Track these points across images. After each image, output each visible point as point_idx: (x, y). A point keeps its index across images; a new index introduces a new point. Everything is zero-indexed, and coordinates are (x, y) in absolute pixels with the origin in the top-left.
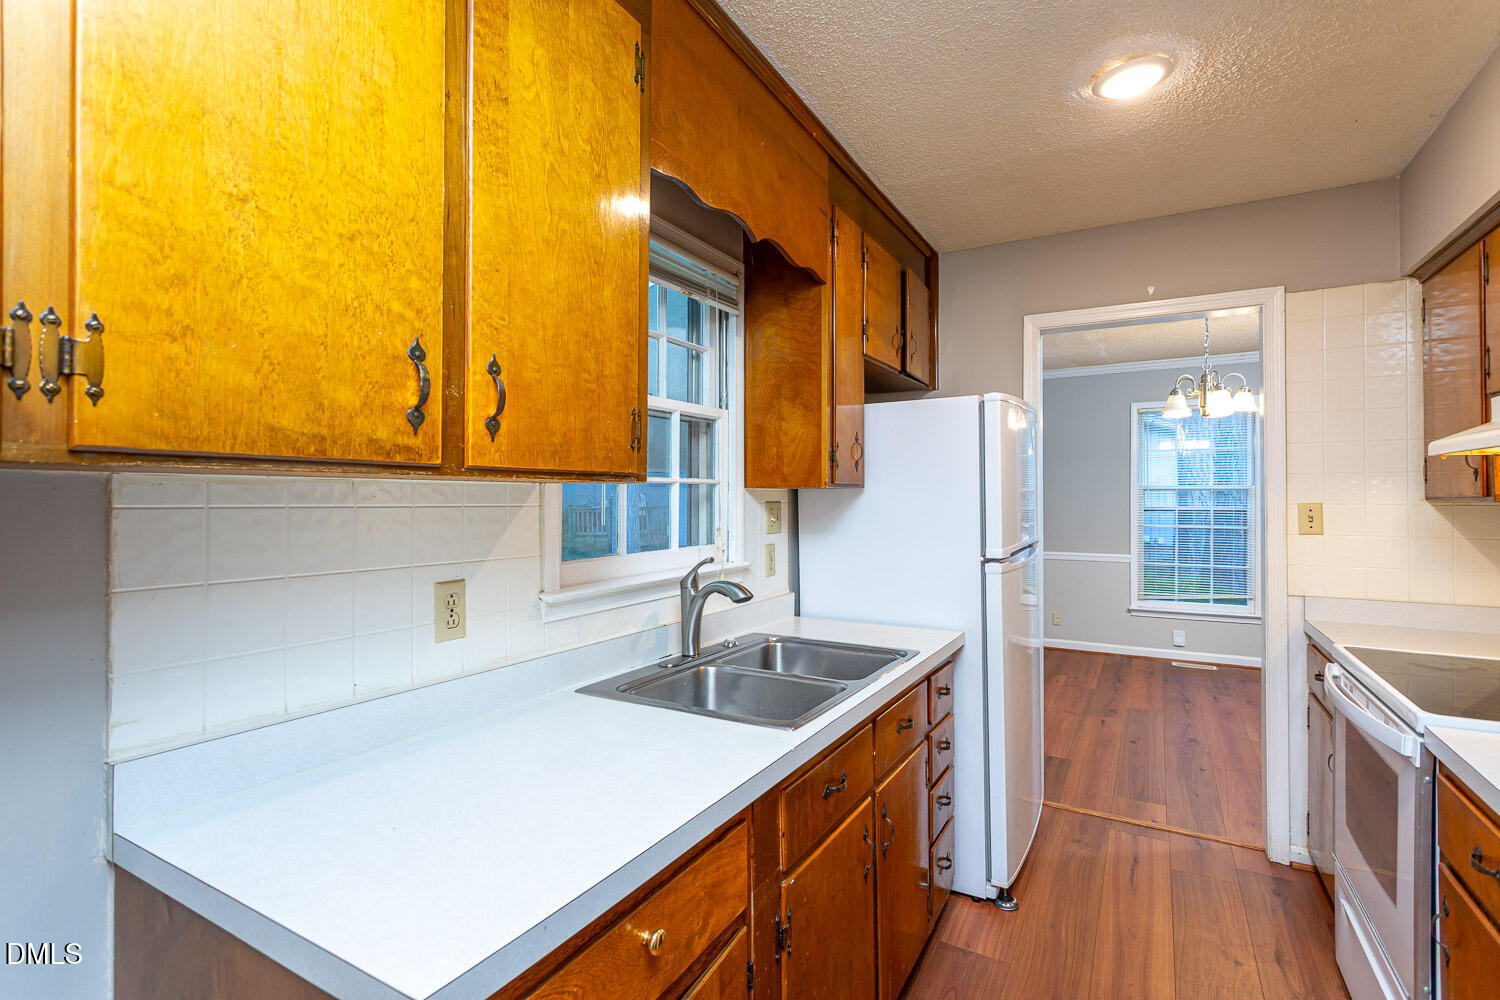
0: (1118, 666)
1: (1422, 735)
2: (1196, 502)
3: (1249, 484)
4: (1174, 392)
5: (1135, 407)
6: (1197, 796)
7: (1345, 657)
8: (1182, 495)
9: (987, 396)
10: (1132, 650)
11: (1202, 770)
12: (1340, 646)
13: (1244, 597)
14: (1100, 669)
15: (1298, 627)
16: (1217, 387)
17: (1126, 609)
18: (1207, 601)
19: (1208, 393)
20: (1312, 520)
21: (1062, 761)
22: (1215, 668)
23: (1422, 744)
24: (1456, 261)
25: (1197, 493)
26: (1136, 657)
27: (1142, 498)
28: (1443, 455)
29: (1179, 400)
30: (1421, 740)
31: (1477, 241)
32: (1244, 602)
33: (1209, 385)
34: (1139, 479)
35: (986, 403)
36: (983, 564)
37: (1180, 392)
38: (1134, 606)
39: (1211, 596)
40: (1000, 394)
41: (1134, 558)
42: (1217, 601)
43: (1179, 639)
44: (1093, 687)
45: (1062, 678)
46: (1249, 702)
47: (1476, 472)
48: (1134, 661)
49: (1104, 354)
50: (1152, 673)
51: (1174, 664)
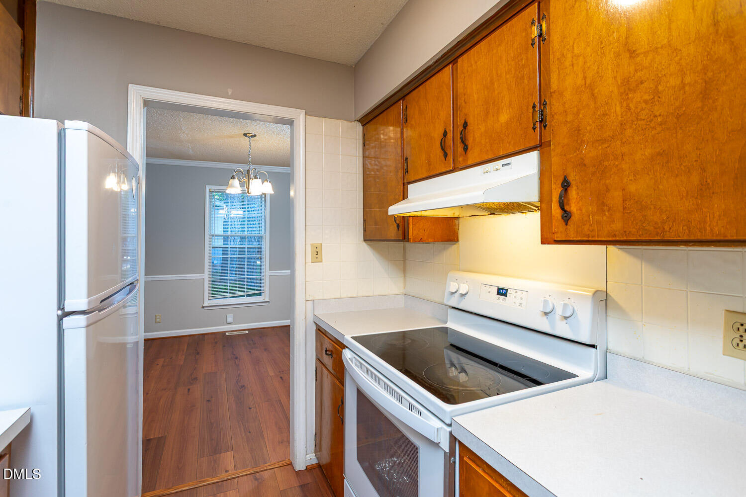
0: (197, 341)
1: (450, 425)
2: (232, 243)
3: (262, 233)
4: (233, 178)
5: (208, 188)
6: (250, 432)
7: (350, 343)
8: (226, 239)
9: (68, 124)
10: (204, 330)
11: (250, 408)
12: (348, 337)
13: (260, 292)
14: (186, 347)
15: (310, 318)
16: (256, 177)
17: (201, 306)
18: (244, 296)
19: (250, 181)
20: (317, 253)
21: (160, 438)
22: (247, 332)
23: (451, 433)
24: (385, 113)
25: (233, 238)
26: (206, 334)
27: (211, 241)
28: (396, 215)
29: (236, 182)
30: (449, 429)
31: (400, 100)
32: (259, 294)
33: (251, 176)
34: (210, 229)
35: (67, 131)
36: (60, 319)
37: (236, 178)
38: (206, 304)
39: (246, 293)
40: (86, 124)
41: (206, 276)
42: (248, 296)
43: (230, 320)
44: (182, 363)
45: (161, 361)
46: (265, 350)
47: (398, 226)
48: (206, 336)
49: (191, 152)
50: (216, 343)
51: (227, 334)
